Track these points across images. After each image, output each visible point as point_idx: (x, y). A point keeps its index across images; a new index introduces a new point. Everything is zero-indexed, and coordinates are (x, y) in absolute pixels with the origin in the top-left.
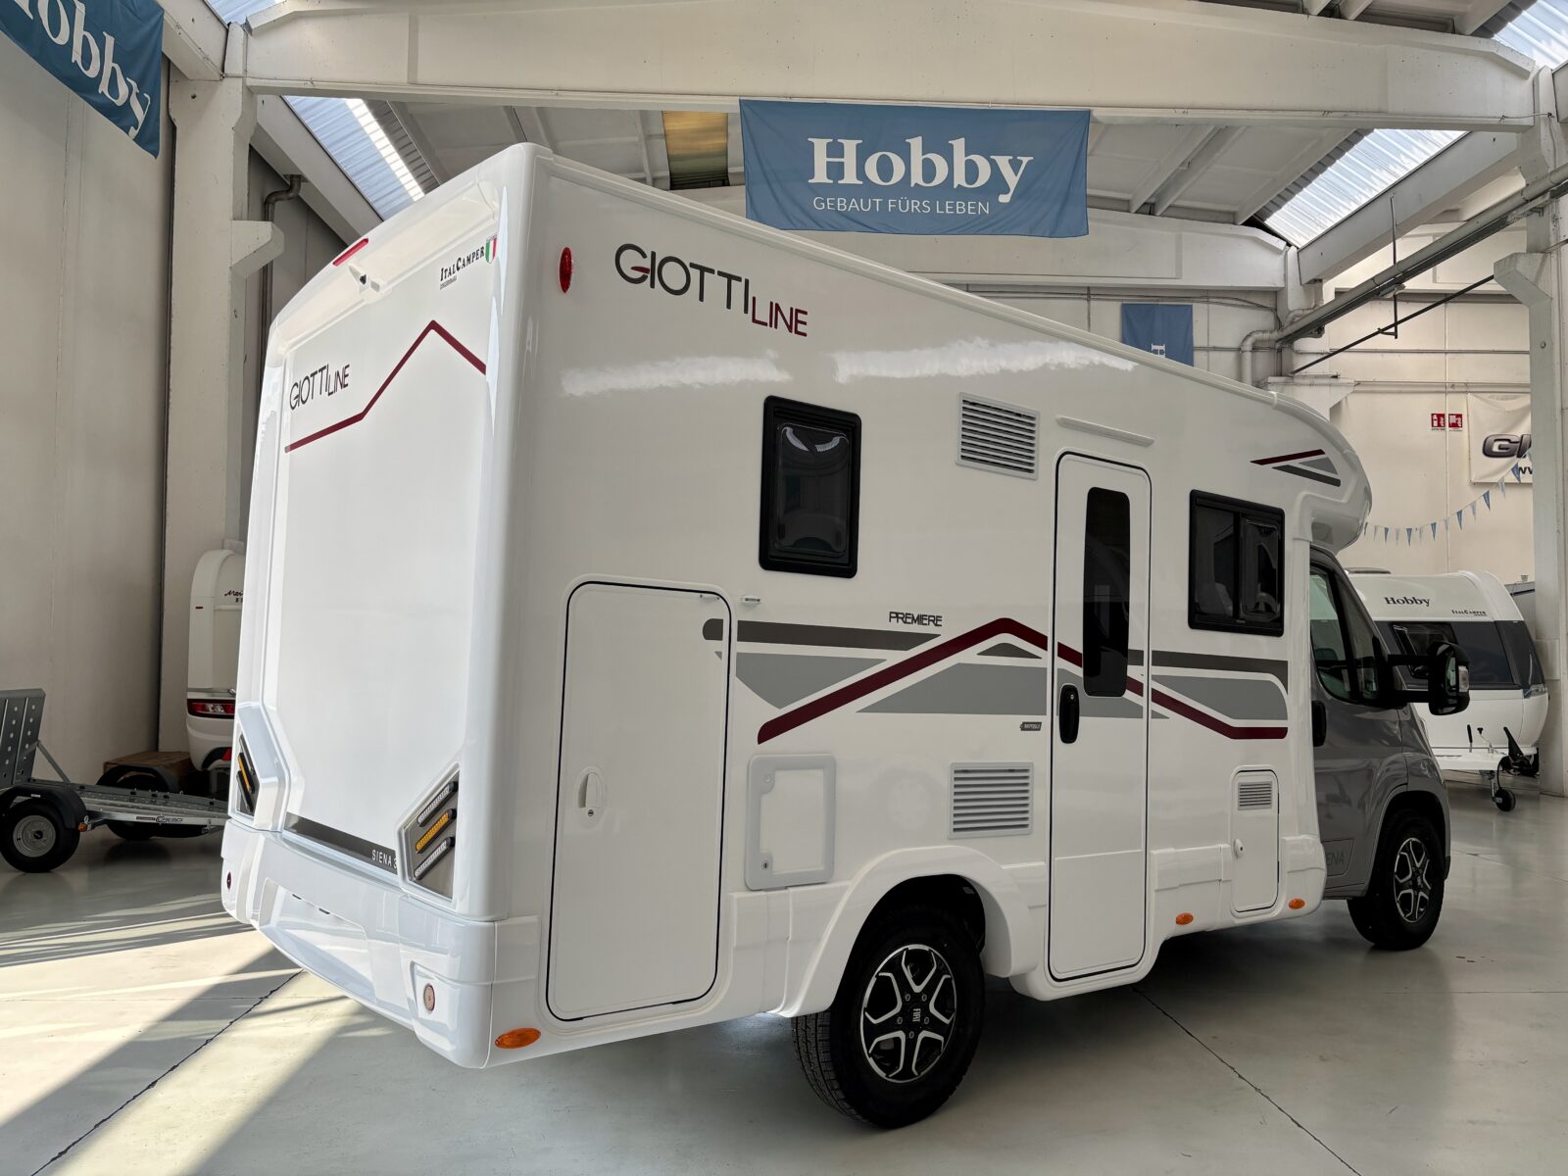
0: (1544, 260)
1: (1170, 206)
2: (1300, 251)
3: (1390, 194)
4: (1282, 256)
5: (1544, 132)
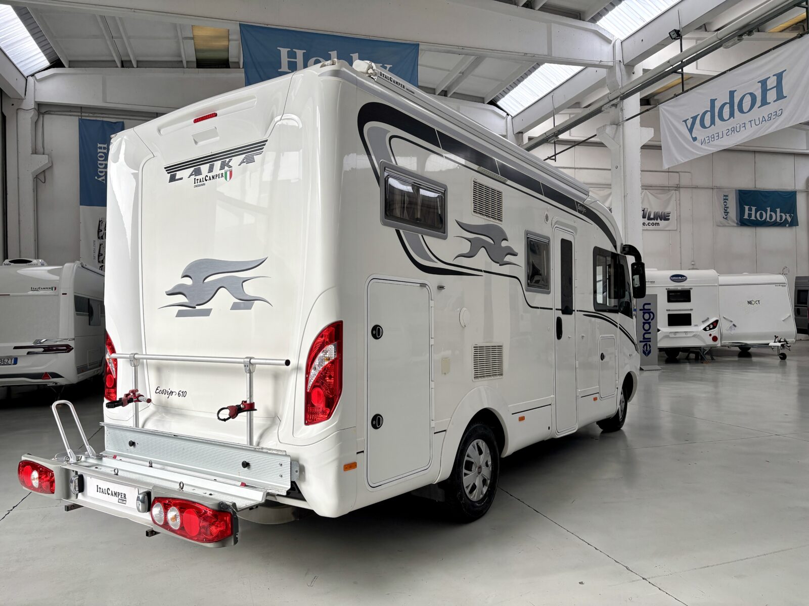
0: (617, 129)
1: (454, 93)
2: (513, 118)
3: (552, 94)
4: (505, 120)
5: (617, 69)
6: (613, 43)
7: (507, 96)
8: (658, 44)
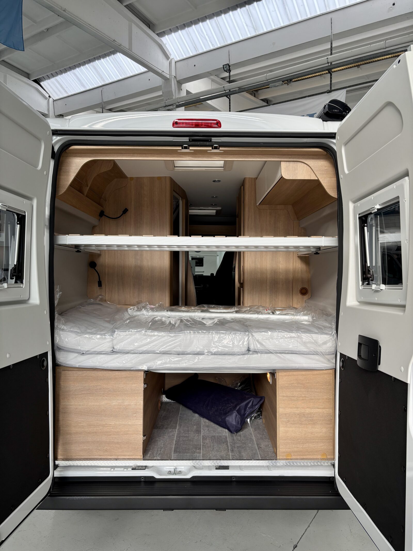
1: (3, 60)
2: (54, 101)
3: (101, 89)
4: (47, 101)
5: (173, 83)
6: (170, 59)
7: (53, 80)
8: (208, 72)
